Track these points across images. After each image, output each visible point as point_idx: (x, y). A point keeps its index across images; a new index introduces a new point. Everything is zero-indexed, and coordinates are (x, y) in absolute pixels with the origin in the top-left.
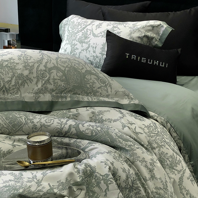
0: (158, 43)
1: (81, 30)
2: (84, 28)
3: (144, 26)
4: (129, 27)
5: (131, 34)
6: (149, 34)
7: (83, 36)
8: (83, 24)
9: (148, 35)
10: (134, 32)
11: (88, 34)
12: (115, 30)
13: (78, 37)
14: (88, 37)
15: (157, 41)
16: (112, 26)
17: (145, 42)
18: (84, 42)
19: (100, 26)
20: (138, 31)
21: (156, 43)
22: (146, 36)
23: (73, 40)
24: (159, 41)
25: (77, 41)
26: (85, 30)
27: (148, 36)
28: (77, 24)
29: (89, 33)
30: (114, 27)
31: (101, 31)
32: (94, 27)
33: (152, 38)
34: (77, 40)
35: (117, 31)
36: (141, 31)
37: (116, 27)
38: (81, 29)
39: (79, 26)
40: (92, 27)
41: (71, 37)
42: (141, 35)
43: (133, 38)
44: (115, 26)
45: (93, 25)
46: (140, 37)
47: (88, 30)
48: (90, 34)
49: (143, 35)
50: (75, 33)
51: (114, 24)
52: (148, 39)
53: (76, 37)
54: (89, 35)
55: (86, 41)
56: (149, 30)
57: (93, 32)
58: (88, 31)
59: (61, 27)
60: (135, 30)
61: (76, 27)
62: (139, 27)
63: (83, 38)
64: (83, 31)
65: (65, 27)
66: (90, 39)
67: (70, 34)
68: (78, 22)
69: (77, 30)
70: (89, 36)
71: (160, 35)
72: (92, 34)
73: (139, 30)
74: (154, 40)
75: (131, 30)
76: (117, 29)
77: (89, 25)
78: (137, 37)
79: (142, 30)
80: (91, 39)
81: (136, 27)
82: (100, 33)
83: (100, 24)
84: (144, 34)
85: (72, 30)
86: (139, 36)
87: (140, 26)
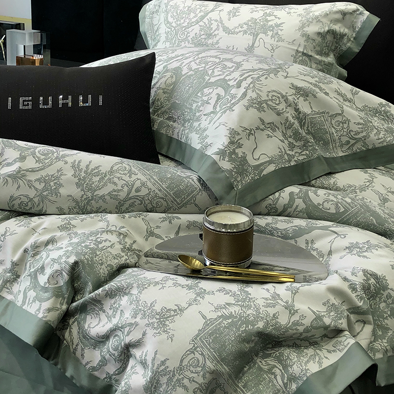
0: (352, 46)
1: (197, 22)
2: (202, 18)
3: (328, 13)
4: (297, 13)
5: (303, 26)
6: (337, 28)
7: (202, 33)
8: (199, 10)
9: (336, 30)
10: (309, 23)
11: (214, 29)
12: (270, 21)
13: (192, 35)
14: (213, 34)
15: (350, 42)
16: (261, 13)
17: (330, 43)
18: (205, 45)
19: (237, 14)
20: (317, 22)
21: (349, 44)
22: (331, 32)
23: (181, 40)
24: (354, 41)
25: (191, 42)
26: (205, 20)
27: (336, 32)
28: (185, 10)
29: (214, 26)
30: (265, 14)
31: (242, 22)
32: (224, 16)
33: (342, 36)
34: (191, 40)
35: (274, 22)
36: (321, 22)
37: (270, 15)
38: (195, 19)
39: (192, 13)
40: (219, 14)
41: (176, 34)
42: (323, 30)
43: (308, 36)
44: (268, 13)
45: (220, 11)
46: (321, 34)
47: (211, 20)
48: (217, 29)
49: (327, 29)
50: (184, 27)
51: (264, 9)
52: (334, 38)
53: (187, 35)
54: (215, 31)
55: (210, 41)
56: (337, 21)
57: (224, 24)
58: (212, 22)
59: (145, 18)
60: (311, 20)
61: (184, 16)
62: (317, 14)
63: (203, 37)
64: (201, 23)
65: (152, 18)
66: (218, 37)
67: (173, 29)
68: (185, 6)
69: (188, 20)
70: (216, 33)
71: (357, 30)
72: (221, 29)
73: (317, 19)
74: (345, 40)
75: (303, 19)
76: (273, 18)
77: (212, 11)
78: (315, 33)
79: (324, 20)
80: (221, 38)
81: (311, 14)
82: (239, 25)
83: (237, 10)
84: (329, 27)
85: (177, 21)
86: (320, 31)
87: (320, 12)
